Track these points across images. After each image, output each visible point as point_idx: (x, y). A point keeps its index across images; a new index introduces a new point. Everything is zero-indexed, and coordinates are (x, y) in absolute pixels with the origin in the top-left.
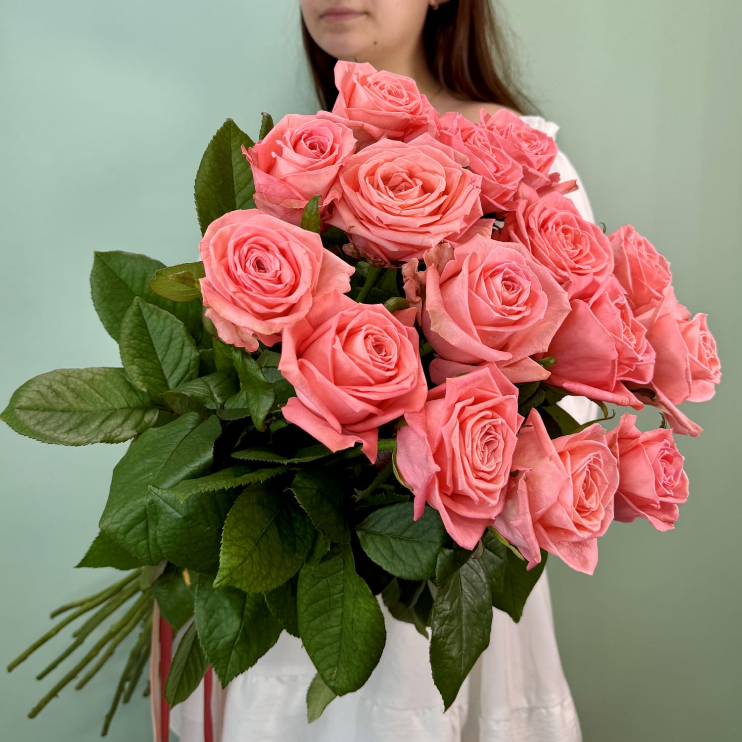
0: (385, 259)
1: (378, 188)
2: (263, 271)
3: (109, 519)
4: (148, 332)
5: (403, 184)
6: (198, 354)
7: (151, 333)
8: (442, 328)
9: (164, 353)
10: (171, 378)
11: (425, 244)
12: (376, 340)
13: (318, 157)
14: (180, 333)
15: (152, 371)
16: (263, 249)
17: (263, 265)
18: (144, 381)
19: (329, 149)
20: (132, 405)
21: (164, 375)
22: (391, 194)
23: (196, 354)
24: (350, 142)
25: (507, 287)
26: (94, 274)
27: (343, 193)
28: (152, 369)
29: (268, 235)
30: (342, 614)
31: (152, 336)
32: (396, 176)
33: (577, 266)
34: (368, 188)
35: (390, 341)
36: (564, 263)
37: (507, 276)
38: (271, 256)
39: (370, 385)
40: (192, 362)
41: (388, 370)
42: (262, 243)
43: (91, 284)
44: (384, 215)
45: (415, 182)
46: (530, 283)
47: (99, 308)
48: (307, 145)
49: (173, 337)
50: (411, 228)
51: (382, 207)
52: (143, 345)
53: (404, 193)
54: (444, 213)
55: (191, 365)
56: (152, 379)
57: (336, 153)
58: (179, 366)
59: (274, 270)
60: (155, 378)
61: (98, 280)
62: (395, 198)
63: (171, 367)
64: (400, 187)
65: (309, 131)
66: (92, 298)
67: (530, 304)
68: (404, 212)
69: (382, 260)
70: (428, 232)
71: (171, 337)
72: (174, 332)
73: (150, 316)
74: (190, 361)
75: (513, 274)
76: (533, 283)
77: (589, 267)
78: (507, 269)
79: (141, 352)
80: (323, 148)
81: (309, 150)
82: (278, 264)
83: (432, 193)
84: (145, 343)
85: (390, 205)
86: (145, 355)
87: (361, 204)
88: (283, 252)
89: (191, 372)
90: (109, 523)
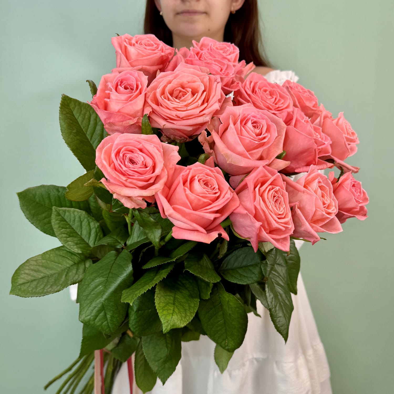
0: (186, 137)
1: (169, 100)
2: (135, 164)
3: (84, 315)
4: (68, 223)
5: (181, 94)
6: (98, 224)
7: (69, 223)
8: (233, 160)
9: (81, 230)
10: (90, 242)
11: (205, 121)
12: (203, 181)
13: (132, 93)
14: (85, 217)
15: (78, 241)
16: (130, 152)
17: (134, 161)
18: (78, 248)
19: (135, 86)
20: (76, 262)
21: (85, 241)
22: (177, 100)
23: (97, 224)
24: (145, 79)
25: (254, 127)
26: (22, 205)
27: (152, 108)
28: (79, 240)
29: (131, 144)
30: (223, 313)
31: (70, 224)
32: (175, 91)
33: (277, 106)
34: (165, 102)
35: (211, 178)
36: (270, 107)
37: (253, 121)
38: (136, 155)
39: (210, 204)
40: (97, 229)
41: (216, 193)
42: (129, 149)
43: (23, 211)
44: (179, 113)
45: (186, 90)
46: (265, 121)
47: (33, 222)
48: (122, 87)
49: (82, 220)
50: (195, 115)
51: (176, 109)
52: (68, 230)
53: (183, 98)
54: (207, 102)
55: (98, 231)
56: (81, 245)
57: (140, 87)
58: (91, 234)
59: (141, 162)
60: (82, 244)
61: (25, 207)
62: (180, 102)
63: (87, 236)
64: (179, 96)
65: (121, 80)
66: (27, 218)
67: (268, 131)
68: (189, 108)
69: (184, 137)
70: (204, 114)
71: (81, 220)
72: (82, 217)
73: (65, 215)
74: (96, 229)
75: (255, 119)
76: (266, 120)
77: (282, 105)
78: (251, 118)
79: (68, 234)
80: (132, 87)
81: (125, 90)
82: (142, 158)
83: (198, 93)
84: (69, 229)
85: (180, 106)
86: (71, 235)
87: (164, 112)
88: (141, 150)
89: (99, 234)
90: (84, 317)
